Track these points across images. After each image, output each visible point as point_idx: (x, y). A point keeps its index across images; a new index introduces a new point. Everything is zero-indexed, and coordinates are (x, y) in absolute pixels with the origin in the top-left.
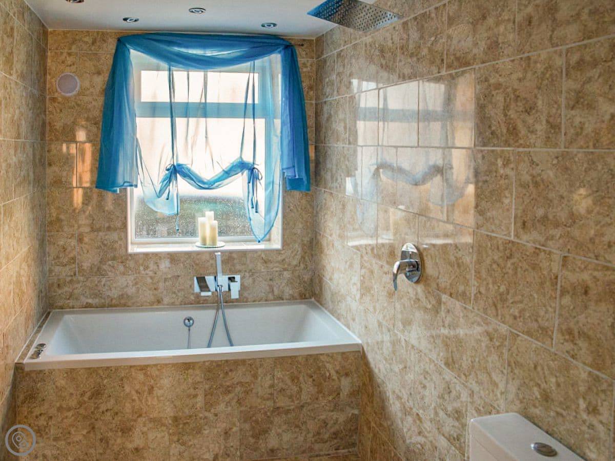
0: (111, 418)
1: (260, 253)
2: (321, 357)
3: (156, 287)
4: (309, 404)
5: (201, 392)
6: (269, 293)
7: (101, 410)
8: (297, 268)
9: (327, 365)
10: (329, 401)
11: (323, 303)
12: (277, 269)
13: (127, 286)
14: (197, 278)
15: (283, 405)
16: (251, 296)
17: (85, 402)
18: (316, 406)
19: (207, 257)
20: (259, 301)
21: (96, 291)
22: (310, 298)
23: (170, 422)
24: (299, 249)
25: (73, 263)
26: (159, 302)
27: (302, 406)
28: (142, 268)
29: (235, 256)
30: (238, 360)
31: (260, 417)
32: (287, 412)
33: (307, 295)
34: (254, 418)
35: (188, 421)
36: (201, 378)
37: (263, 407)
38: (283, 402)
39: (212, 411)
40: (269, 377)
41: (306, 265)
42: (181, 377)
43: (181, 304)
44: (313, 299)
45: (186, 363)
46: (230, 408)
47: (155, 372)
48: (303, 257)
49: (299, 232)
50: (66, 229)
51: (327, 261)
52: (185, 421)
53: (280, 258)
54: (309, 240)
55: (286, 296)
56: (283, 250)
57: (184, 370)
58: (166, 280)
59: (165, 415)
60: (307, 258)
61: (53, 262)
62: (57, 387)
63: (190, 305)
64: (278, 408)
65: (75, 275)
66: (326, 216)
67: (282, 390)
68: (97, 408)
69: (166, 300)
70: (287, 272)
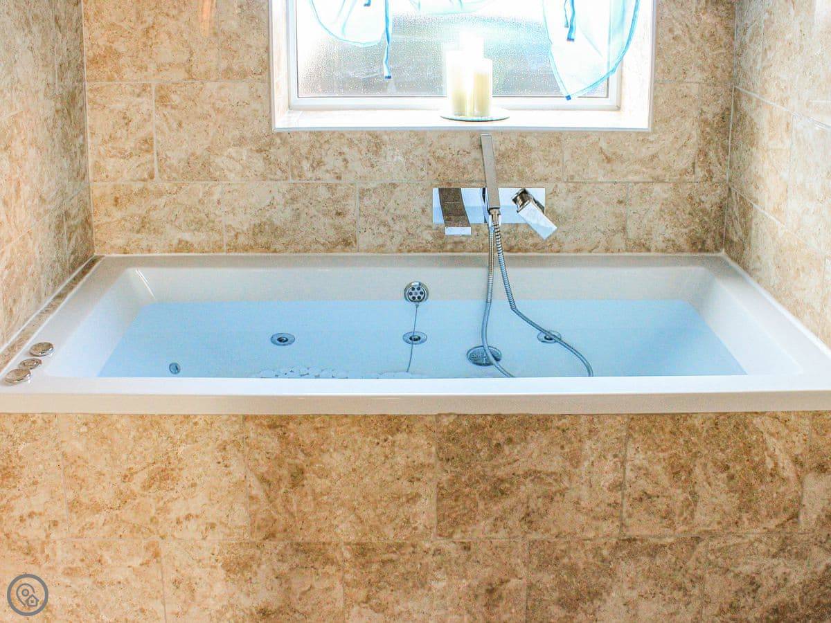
0: (199, 537)
1: (593, 138)
2: (756, 421)
3: (339, 207)
4: (713, 535)
5: (429, 491)
6: (615, 232)
7: (173, 516)
8: (687, 178)
9: (771, 441)
10: (770, 531)
11: (752, 267)
12: (637, 178)
13: (270, 205)
14: (441, 191)
15: (645, 532)
16: (570, 237)
17: (133, 496)
18: (733, 541)
19: (465, 143)
20: (590, 252)
21: (203, 215)
22: (717, 250)
23: (347, 555)
24: (694, 133)
25: (147, 151)
26: (347, 243)
27: (698, 539)
28: (306, 165)
29: (532, 141)
30: (531, 416)
31: (580, 558)
32: (655, 551)
33: (709, 242)
34: (566, 560)
35: (394, 556)
36: (430, 454)
37: (591, 535)
38: (643, 527)
39: (457, 536)
40: (609, 463)
41: (709, 171)
42: (378, 449)
43: (400, 251)
44: (723, 253)
45: (390, 418)
46: (502, 533)
47: (307, 435)
48: (703, 153)
49: (694, 90)
50: (128, 73)
51: (767, 166)
52: (386, 557)
53: (645, 152)
54: (718, 110)
55: (658, 242)
56: (654, 132)
57: (383, 433)
58: (363, 193)
59: (335, 539)
60: (711, 154)
61: (102, 149)
62: (64, 455)
63: (421, 254)
64: (629, 540)
65: (152, 177)
66: (770, 55)
67: (645, 497)
68: (164, 510)
69: (364, 239)
70: (660, 185)
